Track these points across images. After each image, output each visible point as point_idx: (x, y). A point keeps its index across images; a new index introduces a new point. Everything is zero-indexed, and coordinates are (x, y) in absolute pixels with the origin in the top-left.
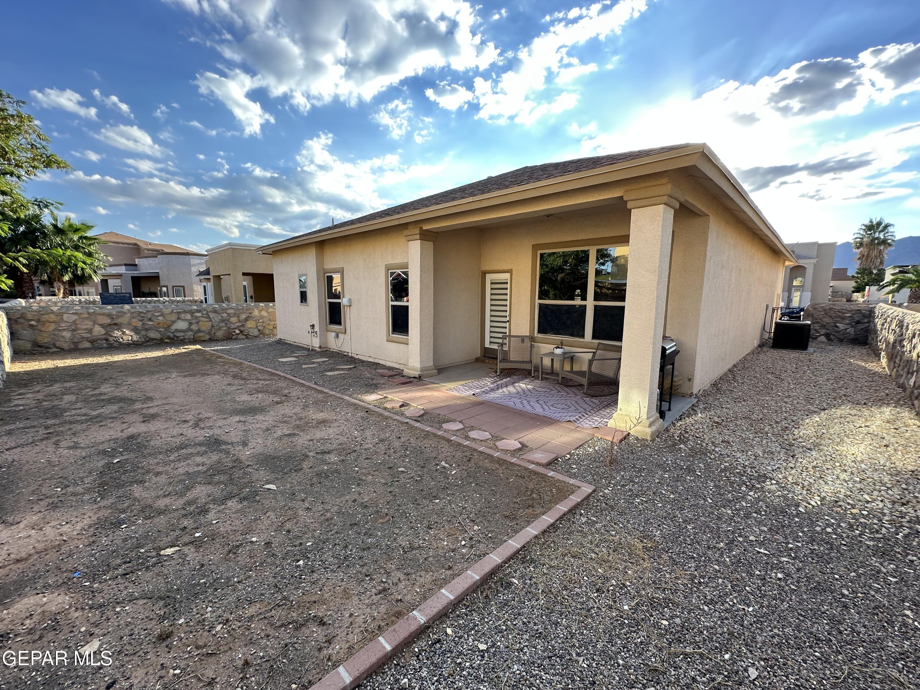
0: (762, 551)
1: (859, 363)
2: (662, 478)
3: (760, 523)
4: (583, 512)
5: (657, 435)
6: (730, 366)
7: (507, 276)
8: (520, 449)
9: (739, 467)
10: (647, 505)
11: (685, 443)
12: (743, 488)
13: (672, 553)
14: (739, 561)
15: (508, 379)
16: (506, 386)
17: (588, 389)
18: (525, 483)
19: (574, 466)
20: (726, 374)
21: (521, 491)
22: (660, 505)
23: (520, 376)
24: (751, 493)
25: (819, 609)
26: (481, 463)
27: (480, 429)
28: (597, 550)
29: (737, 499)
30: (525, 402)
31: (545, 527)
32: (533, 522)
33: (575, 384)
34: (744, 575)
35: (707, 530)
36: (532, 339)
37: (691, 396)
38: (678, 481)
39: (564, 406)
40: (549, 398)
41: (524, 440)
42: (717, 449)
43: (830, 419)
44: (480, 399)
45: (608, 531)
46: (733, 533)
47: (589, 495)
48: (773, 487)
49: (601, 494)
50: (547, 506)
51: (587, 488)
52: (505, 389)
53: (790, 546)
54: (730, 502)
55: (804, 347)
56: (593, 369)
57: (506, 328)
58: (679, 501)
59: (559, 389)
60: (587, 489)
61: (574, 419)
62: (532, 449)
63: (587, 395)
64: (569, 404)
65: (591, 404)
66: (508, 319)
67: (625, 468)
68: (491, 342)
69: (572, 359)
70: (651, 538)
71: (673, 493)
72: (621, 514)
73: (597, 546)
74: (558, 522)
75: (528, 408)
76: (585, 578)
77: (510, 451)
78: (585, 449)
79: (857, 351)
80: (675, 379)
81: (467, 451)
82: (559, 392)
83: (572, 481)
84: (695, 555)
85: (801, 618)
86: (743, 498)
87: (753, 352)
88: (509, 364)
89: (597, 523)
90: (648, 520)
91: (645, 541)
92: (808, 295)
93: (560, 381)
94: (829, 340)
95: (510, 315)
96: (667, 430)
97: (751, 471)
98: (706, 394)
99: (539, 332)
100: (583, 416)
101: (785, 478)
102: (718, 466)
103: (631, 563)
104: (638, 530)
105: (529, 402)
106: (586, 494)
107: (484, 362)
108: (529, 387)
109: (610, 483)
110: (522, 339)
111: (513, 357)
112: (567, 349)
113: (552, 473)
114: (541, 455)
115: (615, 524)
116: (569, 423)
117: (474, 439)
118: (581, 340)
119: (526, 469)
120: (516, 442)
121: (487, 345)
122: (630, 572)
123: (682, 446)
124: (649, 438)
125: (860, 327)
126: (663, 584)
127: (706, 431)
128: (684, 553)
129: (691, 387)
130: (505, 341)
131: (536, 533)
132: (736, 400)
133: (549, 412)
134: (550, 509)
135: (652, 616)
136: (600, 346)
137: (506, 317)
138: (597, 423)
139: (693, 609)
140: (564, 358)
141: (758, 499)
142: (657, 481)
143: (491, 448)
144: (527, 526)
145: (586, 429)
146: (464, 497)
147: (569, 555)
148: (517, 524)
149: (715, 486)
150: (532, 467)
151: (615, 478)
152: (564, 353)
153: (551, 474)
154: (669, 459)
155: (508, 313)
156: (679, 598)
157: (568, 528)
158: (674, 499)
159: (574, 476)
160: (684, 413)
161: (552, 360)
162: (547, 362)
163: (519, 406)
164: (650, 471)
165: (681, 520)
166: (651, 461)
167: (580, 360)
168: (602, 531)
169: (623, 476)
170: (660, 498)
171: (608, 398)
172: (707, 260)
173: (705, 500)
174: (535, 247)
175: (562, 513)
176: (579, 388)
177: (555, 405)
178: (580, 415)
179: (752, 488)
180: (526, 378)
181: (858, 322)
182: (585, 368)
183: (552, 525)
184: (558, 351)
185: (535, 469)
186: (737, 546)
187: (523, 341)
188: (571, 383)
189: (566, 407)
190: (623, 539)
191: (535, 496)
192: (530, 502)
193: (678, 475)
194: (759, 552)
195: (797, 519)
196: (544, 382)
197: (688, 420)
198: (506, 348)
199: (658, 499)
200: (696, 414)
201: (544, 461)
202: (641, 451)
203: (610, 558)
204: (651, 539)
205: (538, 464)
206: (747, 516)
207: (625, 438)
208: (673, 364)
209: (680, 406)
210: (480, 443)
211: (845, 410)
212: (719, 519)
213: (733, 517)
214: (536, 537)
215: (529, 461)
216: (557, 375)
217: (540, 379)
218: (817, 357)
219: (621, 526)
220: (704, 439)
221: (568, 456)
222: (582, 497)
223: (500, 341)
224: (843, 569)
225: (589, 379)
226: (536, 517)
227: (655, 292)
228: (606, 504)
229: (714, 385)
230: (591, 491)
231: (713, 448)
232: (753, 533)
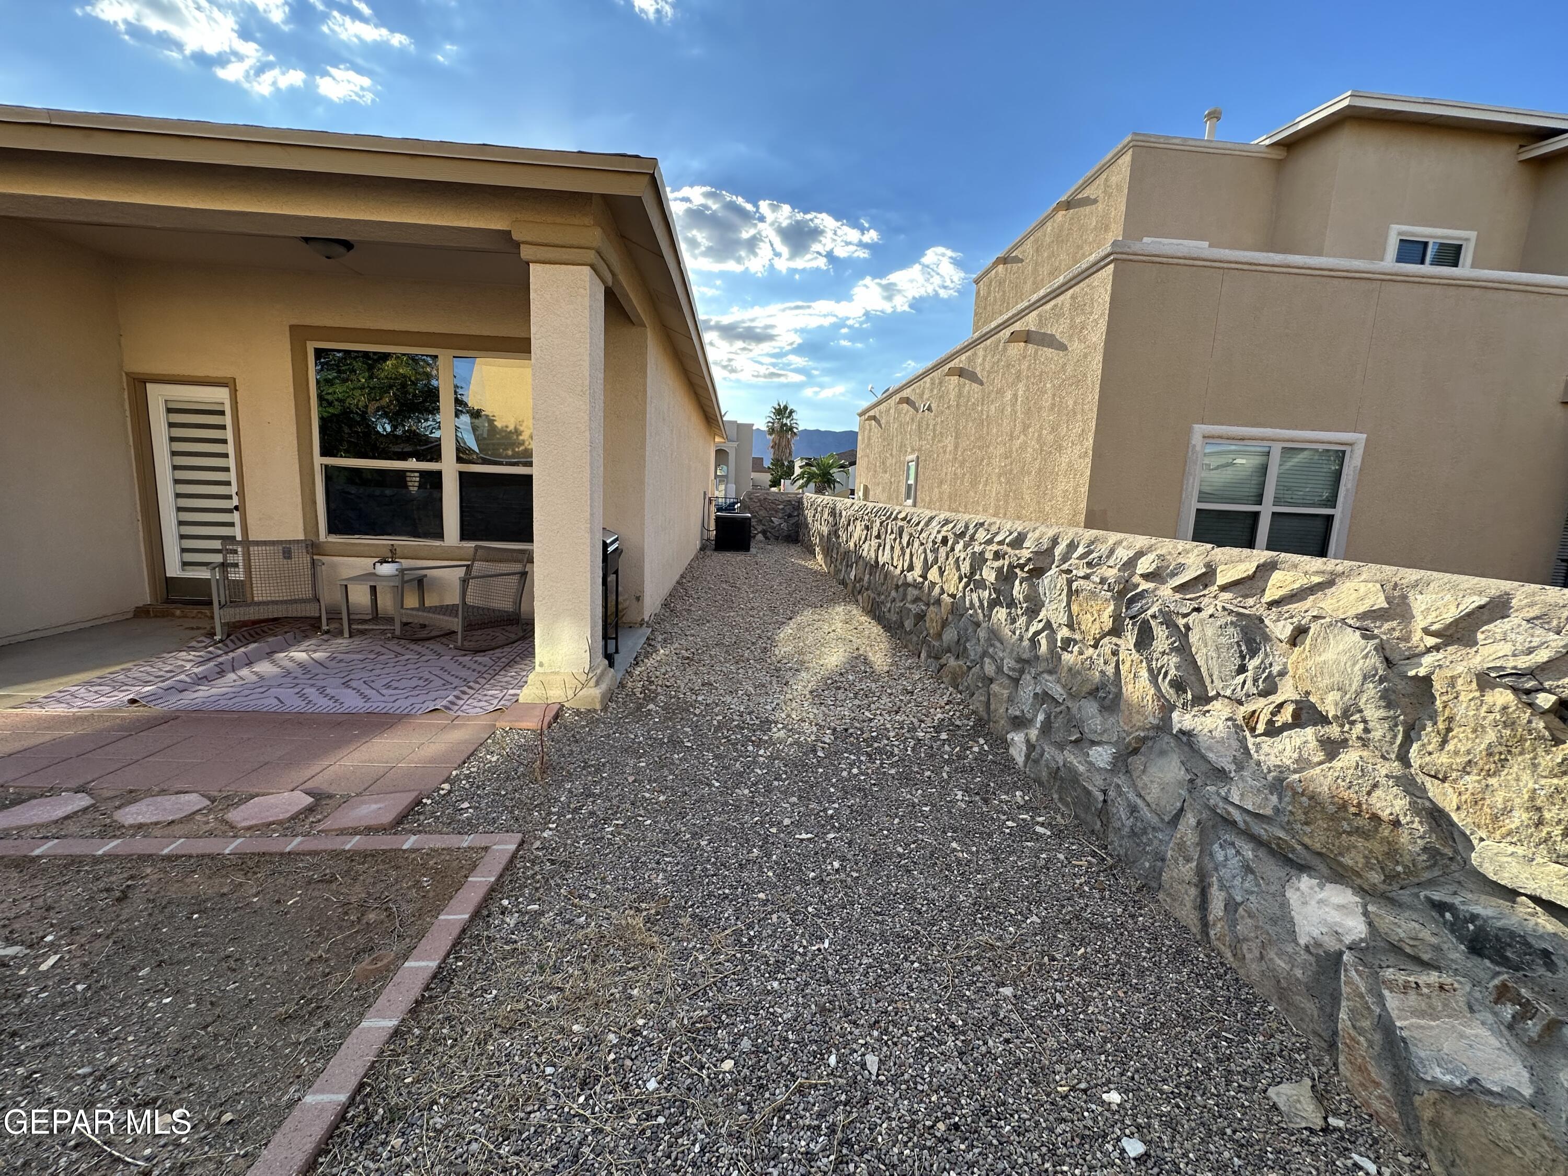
0: (804, 836)
1: (800, 562)
2: (637, 771)
3: (786, 793)
4: (505, 902)
5: (609, 697)
6: (677, 577)
7: (221, 395)
8: (310, 810)
9: (736, 717)
10: (627, 832)
11: (653, 700)
12: (750, 748)
13: (692, 906)
14: (785, 869)
15: (253, 646)
16: (249, 664)
17: (464, 638)
18: (337, 893)
19: (466, 805)
20: (675, 589)
21: (329, 918)
22: (649, 822)
23: (289, 636)
24: (761, 752)
25: (890, 893)
26: (173, 892)
27: (163, 792)
28: (557, 979)
29: (749, 767)
30: (311, 692)
31: (415, 992)
32: (378, 993)
33: (433, 634)
34: (798, 888)
35: (729, 836)
36: (313, 547)
37: (641, 625)
38: (662, 767)
39: (414, 682)
40: (377, 672)
41: (319, 783)
42: (700, 698)
43: (800, 628)
44: (158, 709)
45: (570, 922)
46: (762, 823)
47: (514, 856)
48: (782, 734)
49: (538, 844)
50: (412, 931)
51: (506, 843)
52: (244, 672)
53: (830, 812)
54: (741, 776)
55: (747, 549)
56: (470, 600)
57: (232, 524)
58: (674, 802)
59: (399, 649)
60: (505, 845)
61: (445, 703)
62: (346, 799)
63: (464, 650)
64: (426, 675)
65: (475, 666)
66: (235, 501)
67: (571, 774)
68: (185, 564)
69: (421, 583)
70: (650, 895)
71: (661, 791)
72: (587, 870)
73: (556, 970)
74: (451, 960)
75: (323, 704)
76: (549, 1070)
77: (280, 823)
78: (482, 760)
79: (794, 549)
80: (620, 599)
81: (111, 873)
82: (398, 654)
83: (467, 841)
84: (727, 891)
85: (880, 918)
86: (755, 762)
87: (696, 557)
88: (252, 609)
89: (542, 913)
90: (638, 859)
91: (644, 905)
92: (732, 487)
93: (398, 632)
94: (767, 538)
95: (241, 493)
96: (622, 685)
97: (751, 719)
98: (659, 619)
99: (332, 530)
100: (464, 693)
101: (788, 716)
102: (710, 723)
103: (632, 969)
104: (625, 889)
105: (322, 690)
106: (504, 860)
107: (164, 615)
108: (316, 656)
109: (550, 813)
110: (286, 549)
111: (260, 593)
112: (406, 563)
113: (413, 838)
114: (374, 807)
115: (580, 897)
116: (434, 713)
117: (140, 826)
118: (437, 543)
119: (335, 854)
120: (297, 793)
121: (173, 569)
122: (635, 992)
123: (651, 706)
124: (598, 707)
125: (793, 521)
126: (700, 981)
127: (678, 674)
128: (710, 895)
129: (641, 612)
130: (231, 559)
131: (394, 1022)
132: (700, 622)
133: (379, 703)
134: (421, 934)
135: (702, 1067)
136: (480, 552)
137: (229, 497)
138: (495, 702)
139: (760, 1002)
140: (404, 582)
141: (772, 758)
142: (631, 779)
143: (211, 833)
144: (361, 1015)
145: (476, 717)
146: (103, 1031)
147: (495, 1034)
148: (327, 1025)
149: (716, 757)
150: (352, 843)
151: (557, 800)
152: (402, 571)
153: (410, 842)
154: (637, 733)
155: (234, 488)
156: (734, 993)
157: (480, 960)
158: (667, 802)
159: (470, 827)
160: (640, 654)
161: (373, 589)
162: (360, 596)
163: (294, 703)
164: (615, 765)
165: (688, 836)
166: (613, 746)
167: (438, 585)
168: (559, 927)
169: (570, 791)
170: (645, 809)
171: (507, 649)
172: (648, 400)
173: (710, 785)
174: (299, 334)
175: (456, 932)
176: (444, 640)
177: (394, 684)
178: (456, 693)
179: (759, 744)
180: (306, 637)
181: (790, 516)
182: (453, 598)
183: (434, 977)
184: (387, 569)
185: (362, 847)
186: (773, 843)
187: (287, 554)
188: (424, 634)
189: (421, 683)
190: (605, 923)
191: (372, 917)
192: (361, 940)
193: (660, 757)
194: (802, 840)
195: (821, 770)
196: (357, 641)
197: (650, 662)
198: (238, 575)
199: (642, 812)
200: (656, 651)
201: (387, 818)
202: (590, 734)
203: (591, 984)
204: (653, 895)
205: (369, 830)
206: (769, 790)
207: (556, 717)
208: (616, 572)
209: (630, 643)
210: (167, 831)
211: (807, 616)
212: (737, 808)
213: (753, 797)
214: (397, 1033)
215: (342, 832)
216: (390, 620)
217: (346, 635)
218: (760, 557)
219: (592, 896)
220: (679, 687)
221: (446, 786)
222: (499, 868)
223: (218, 558)
224: (885, 819)
225: (464, 618)
226: (385, 974)
227: (587, 434)
228: (553, 862)
229: (665, 605)
230: (513, 847)
231: (694, 697)
232: (783, 812)
